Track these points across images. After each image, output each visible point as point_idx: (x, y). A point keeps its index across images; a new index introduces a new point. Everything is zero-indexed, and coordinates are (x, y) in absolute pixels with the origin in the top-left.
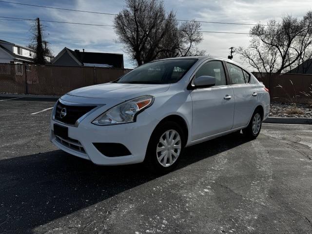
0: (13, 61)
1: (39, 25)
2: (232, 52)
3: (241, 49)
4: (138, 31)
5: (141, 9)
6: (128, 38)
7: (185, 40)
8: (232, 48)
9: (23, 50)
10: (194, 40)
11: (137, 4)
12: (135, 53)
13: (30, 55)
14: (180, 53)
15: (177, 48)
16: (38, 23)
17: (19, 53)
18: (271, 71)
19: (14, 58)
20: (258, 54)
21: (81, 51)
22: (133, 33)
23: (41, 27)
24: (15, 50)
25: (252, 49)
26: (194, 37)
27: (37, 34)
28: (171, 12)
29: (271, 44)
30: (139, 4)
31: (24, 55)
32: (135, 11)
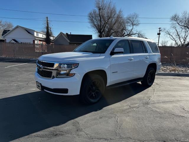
0: (34, 40)
1: (47, 20)
2: (160, 31)
3: (165, 29)
4: (101, 21)
5: (103, 8)
6: (95, 25)
7: (130, 25)
8: (160, 28)
9: (39, 34)
10: (135, 25)
11: (101, 5)
12: (99, 34)
13: (43, 36)
14: (126, 32)
15: (124, 30)
16: (47, 19)
17: (37, 35)
18: (184, 43)
19: (34, 38)
20: (176, 32)
21: (69, 34)
22: (98, 22)
23: (48, 21)
24: (35, 34)
25: (172, 29)
26: (135, 23)
27: (46, 25)
28: (120, 9)
29: (184, 26)
30: (102, 6)
31: (39, 36)
32: (99, 10)
